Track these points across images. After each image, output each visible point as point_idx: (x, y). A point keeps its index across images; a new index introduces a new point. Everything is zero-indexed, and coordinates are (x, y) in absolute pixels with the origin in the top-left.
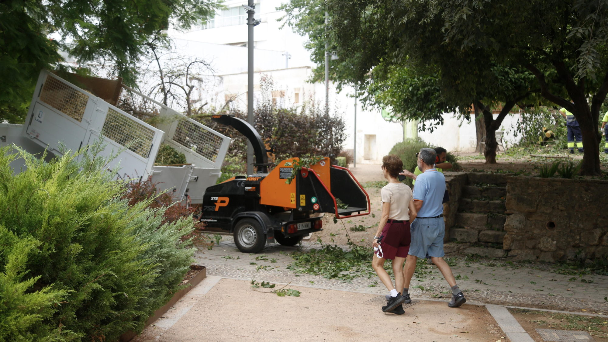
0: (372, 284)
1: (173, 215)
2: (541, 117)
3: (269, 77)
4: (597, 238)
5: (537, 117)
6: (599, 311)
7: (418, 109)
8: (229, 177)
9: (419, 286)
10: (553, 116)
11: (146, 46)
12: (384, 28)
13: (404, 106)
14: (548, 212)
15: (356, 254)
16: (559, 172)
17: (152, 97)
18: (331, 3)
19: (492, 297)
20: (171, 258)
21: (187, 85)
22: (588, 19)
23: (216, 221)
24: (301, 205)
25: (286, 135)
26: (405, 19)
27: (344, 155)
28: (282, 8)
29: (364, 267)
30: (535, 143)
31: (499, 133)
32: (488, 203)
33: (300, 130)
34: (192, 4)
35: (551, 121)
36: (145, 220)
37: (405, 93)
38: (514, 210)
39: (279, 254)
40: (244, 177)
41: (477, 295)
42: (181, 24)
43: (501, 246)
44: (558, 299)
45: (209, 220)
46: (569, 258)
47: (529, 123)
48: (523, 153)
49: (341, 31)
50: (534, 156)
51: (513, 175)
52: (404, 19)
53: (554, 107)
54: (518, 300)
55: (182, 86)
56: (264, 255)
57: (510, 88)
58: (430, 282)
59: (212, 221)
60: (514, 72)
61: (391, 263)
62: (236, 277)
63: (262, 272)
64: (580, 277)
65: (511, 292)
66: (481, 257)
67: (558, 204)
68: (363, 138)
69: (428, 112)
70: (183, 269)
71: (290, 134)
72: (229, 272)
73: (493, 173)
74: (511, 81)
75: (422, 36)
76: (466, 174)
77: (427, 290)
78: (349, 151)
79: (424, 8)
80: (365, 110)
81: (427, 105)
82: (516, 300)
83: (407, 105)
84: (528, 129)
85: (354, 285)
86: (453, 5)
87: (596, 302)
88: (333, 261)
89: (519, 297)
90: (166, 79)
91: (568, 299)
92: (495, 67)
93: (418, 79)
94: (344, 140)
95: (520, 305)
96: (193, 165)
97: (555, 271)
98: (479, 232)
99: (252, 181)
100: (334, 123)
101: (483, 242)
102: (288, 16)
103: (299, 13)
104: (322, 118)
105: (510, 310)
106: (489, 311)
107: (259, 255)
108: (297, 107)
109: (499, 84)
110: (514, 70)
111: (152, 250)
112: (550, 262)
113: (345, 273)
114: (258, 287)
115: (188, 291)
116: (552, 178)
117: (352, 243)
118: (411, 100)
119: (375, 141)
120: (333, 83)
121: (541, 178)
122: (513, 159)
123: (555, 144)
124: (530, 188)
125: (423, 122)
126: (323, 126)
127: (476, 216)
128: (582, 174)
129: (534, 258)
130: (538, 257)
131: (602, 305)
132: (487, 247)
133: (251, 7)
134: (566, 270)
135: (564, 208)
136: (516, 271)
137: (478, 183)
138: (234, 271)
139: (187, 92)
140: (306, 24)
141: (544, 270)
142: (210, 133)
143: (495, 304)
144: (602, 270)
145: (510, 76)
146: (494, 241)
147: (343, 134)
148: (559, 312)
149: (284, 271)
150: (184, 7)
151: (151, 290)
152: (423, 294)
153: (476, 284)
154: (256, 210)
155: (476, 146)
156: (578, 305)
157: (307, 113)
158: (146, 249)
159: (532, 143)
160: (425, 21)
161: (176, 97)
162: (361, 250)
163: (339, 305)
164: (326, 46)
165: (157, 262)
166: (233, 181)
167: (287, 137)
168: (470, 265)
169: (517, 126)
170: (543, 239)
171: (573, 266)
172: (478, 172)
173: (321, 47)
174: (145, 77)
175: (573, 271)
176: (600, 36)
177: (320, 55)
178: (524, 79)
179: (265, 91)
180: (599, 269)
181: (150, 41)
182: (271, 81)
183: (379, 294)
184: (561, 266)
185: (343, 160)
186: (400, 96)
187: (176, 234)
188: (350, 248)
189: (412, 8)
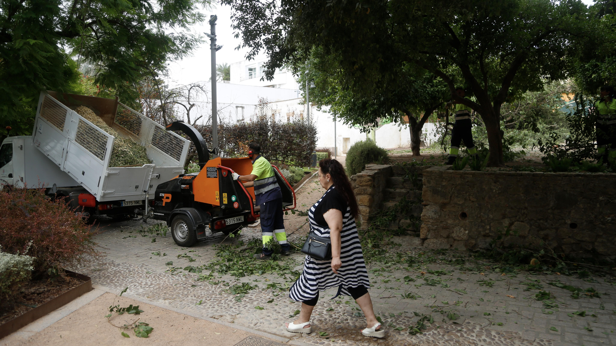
4: (505, 228)
14: (461, 203)
16: (470, 165)
21: (188, 103)
23: (163, 214)
24: (224, 203)
27: (327, 151)
38: (430, 201)
43: (419, 234)
45: (159, 214)
46: (480, 246)
55: (184, 104)
57: (428, 98)
59: (161, 214)
60: (430, 87)
67: (469, 195)
68: (342, 140)
74: (428, 92)
76: (390, 167)
98: (400, 220)
99: (186, 180)
101: (403, 230)
112: (463, 251)
114: (122, 313)
116: (464, 171)
119: (350, 142)
121: (453, 171)
124: (444, 180)
128: (489, 165)
129: (448, 247)
130: (451, 246)
132: (407, 235)
133: (213, 35)
135: (475, 200)
139: (188, 109)
145: (428, 89)
146: (413, 229)
154: (187, 207)
166: (177, 179)
169: (436, 130)
170: (457, 229)
178: (438, 91)
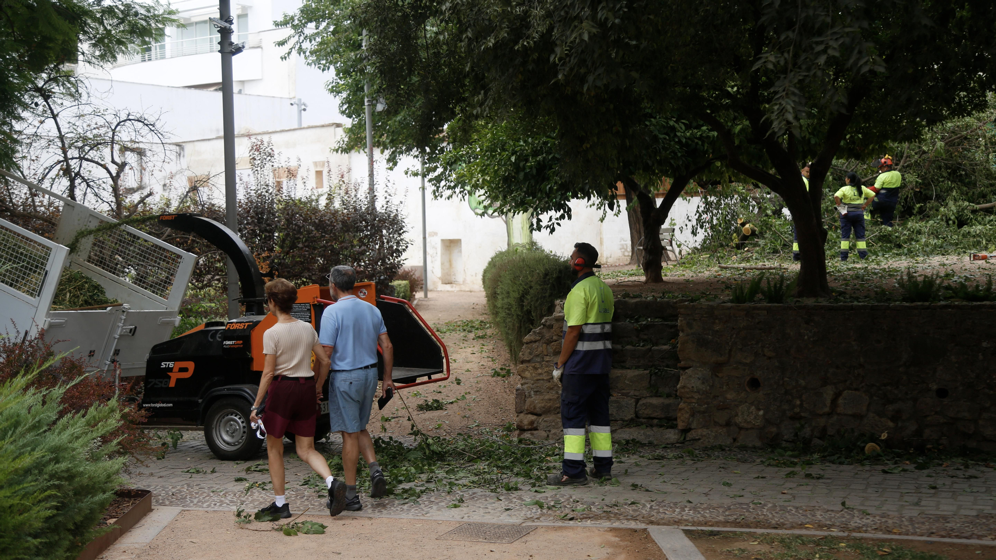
0: (454, 503)
1: (86, 399)
2: (734, 201)
3: (266, 144)
4: (828, 402)
5: (728, 201)
6: (833, 526)
7: (528, 193)
8: (197, 324)
9: (535, 501)
10: (754, 198)
11: (31, 92)
12: (460, 56)
13: (504, 189)
14: (748, 361)
15: (427, 452)
16: (763, 293)
17: (46, 185)
18: (364, 15)
19: (658, 512)
20: (77, 479)
21: (113, 162)
22: (784, 40)
23: (171, 405)
25: (300, 245)
26: (491, 42)
27: (406, 276)
28: (285, 23)
29: (441, 474)
30: (727, 245)
31: (666, 230)
32: (650, 350)
33: (324, 236)
34: (118, 18)
35: (751, 208)
36: (24, 412)
37: (503, 166)
38: (693, 361)
39: (289, 459)
40: (222, 324)
41: (634, 510)
42: (97, 53)
43: (675, 422)
44: (767, 510)
45: (158, 405)
46: (785, 437)
47: (715, 211)
48: (707, 263)
49: (384, 62)
50: (726, 268)
51: (688, 301)
52: (490, 40)
53: (754, 185)
54: (703, 516)
55: (103, 163)
56: (261, 462)
57: (679, 155)
58: (554, 493)
59: (164, 405)
60: (683, 127)
61: (487, 463)
62: (209, 506)
63: (257, 494)
64: (803, 469)
65: (690, 502)
66: (641, 443)
67: (763, 347)
68: (439, 245)
69: (544, 198)
70: (100, 497)
71: (306, 244)
72: (196, 498)
73: (656, 299)
74: (680, 142)
75: (522, 69)
77: (549, 508)
78: (414, 269)
79: (523, 23)
80: (439, 198)
81: (542, 186)
82: (699, 515)
83: (509, 187)
84: (715, 222)
85: (422, 506)
86: (566, 18)
87: (828, 511)
88: (386, 466)
89: (704, 509)
90: (73, 153)
91: (783, 509)
92: (653, 120)
93: (525, 142)
94: (404, 250)
95: (706, 524)
96: (126, 305)
97: (762, 462)
98: (637, 401)
99: (235, 331)
100: (384, 221)
101: (644, 418)
102: (297, 37)
103: (316, 31)
104: (363, 213)
105: (688, 533)
106: (654, 538)
107: (252, 464)
108: (319, 196)
109: (660, 147)
110: (683, 123)
111: (39, 466)
112: (754, 447)
113: (406, 486)
114: (249, 522)
115: (116, 539)
116: (752, 304)
117: (418, 431)
118: (514, 177)
119: (460, 251)
120: (382, 152)
121: (733, 304)
122: (691, 274)
123: (759, 246)
124: (717, 321)
125: (538, 214)
126: (366, 227)
127: (631, 373)
128: (800, 295)
129: (729, 441)
130: (735, 440)
131: (838, 515)
132: (652, 426)
133: (226, 21)
134: (781, 459)
135: (773, 354)
136: (699, 465)
137: (631, 317)
138: (205, 495)
139: (114, 175)
140: (329, 50)
141: (745, 461)
142: (157, 246)
143: (664, 524)
144: (838, 455)
145: (679, 134)
146: (663, 416)
147: (402, 240)
148: (769, 531)
149: (297, 490)
150: (102, 23)
151: (36, 542)
152: (543, 515)
153: (631, 491)
154: (244, 383)
155: (630, 254)
156: (799, 518)
157: (337, 204)
158: (25, 465)
159: (722, 246)
160: (525, 43)
161: (91, 184)
162: (435, 443)
163: (395, 544)
164: (365, 88)
165: (49, 488)
166: (202, 331)
167: (302, 248)
168: (623, 459)
169: (697, 217)
170: (742, 408)
171: (792, 451)
172: (632, 298)
173: (356, 89)
174: (32, 149)
175: (793, 460)
176: (804, 67)
177: (356, 104)
178: (701, 138)
179: (259, 169)
180: (834, 455)
181: (40, 84)
182: (270, 151)
183: (466, 519)
184: (772, 452)
185: (405, 286)
186: (496, 172)
187: (86, 433)
188: (415, 440)
189: (501, 22)
